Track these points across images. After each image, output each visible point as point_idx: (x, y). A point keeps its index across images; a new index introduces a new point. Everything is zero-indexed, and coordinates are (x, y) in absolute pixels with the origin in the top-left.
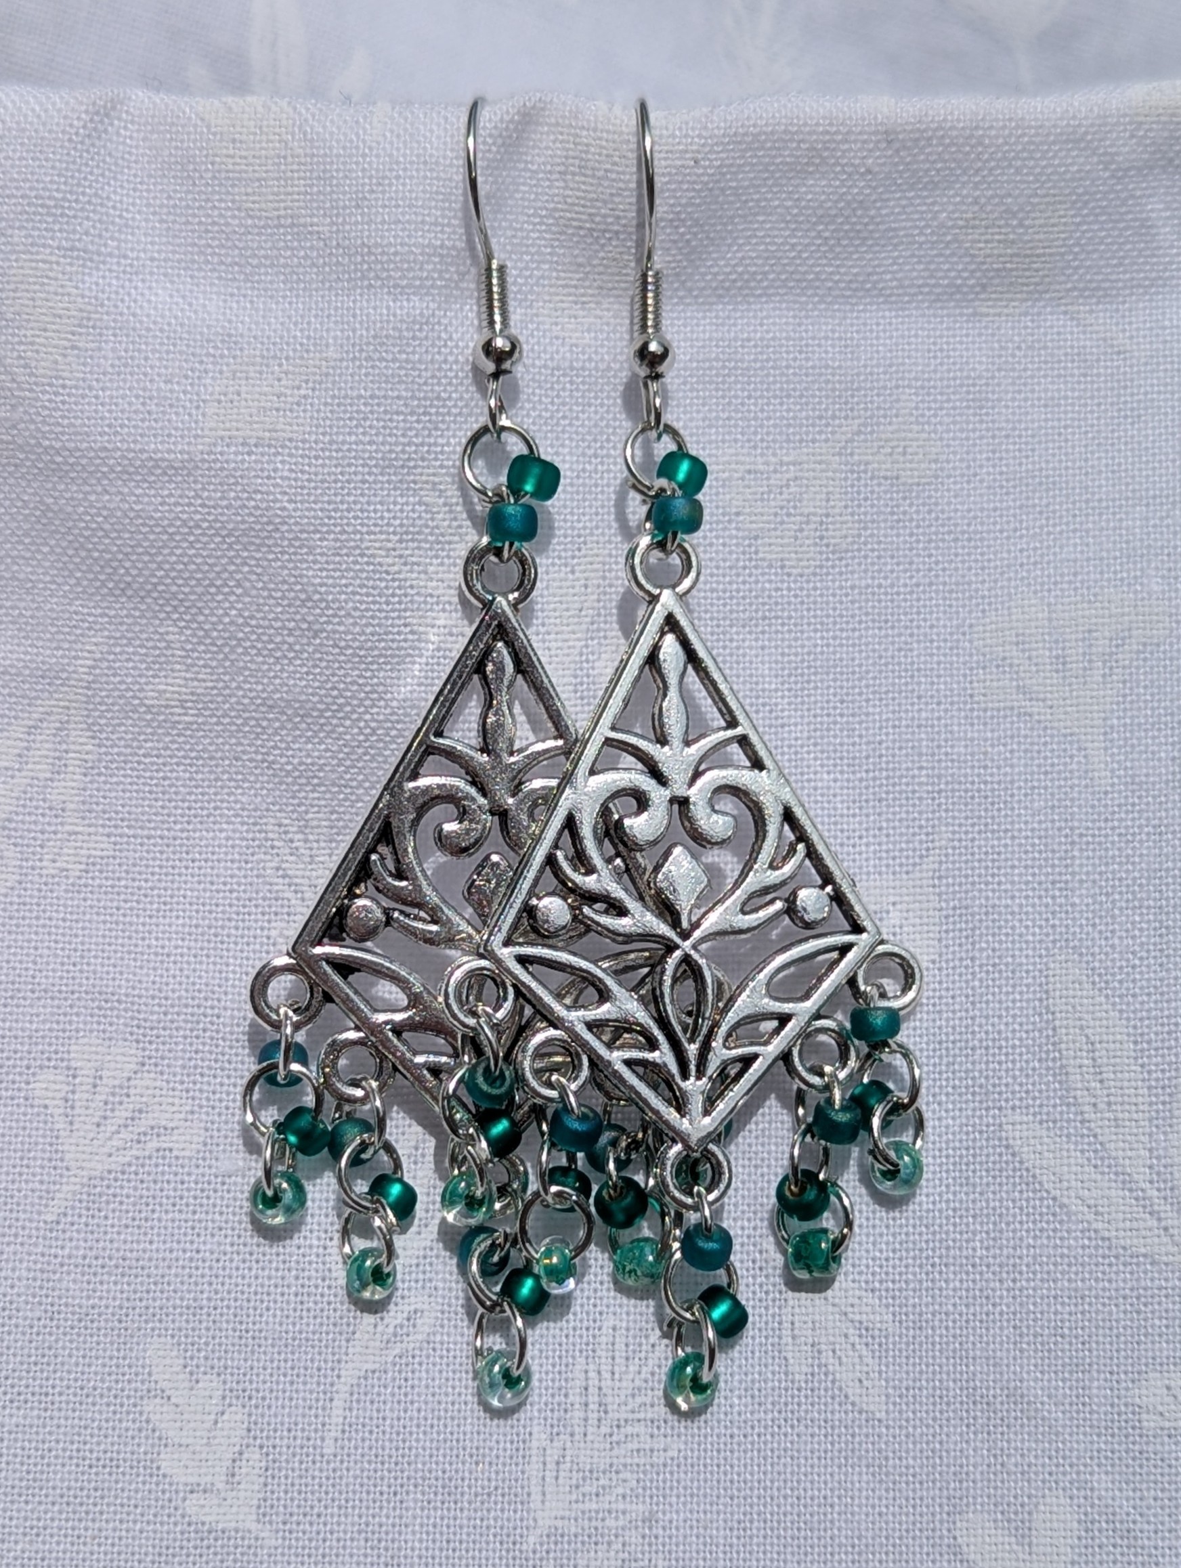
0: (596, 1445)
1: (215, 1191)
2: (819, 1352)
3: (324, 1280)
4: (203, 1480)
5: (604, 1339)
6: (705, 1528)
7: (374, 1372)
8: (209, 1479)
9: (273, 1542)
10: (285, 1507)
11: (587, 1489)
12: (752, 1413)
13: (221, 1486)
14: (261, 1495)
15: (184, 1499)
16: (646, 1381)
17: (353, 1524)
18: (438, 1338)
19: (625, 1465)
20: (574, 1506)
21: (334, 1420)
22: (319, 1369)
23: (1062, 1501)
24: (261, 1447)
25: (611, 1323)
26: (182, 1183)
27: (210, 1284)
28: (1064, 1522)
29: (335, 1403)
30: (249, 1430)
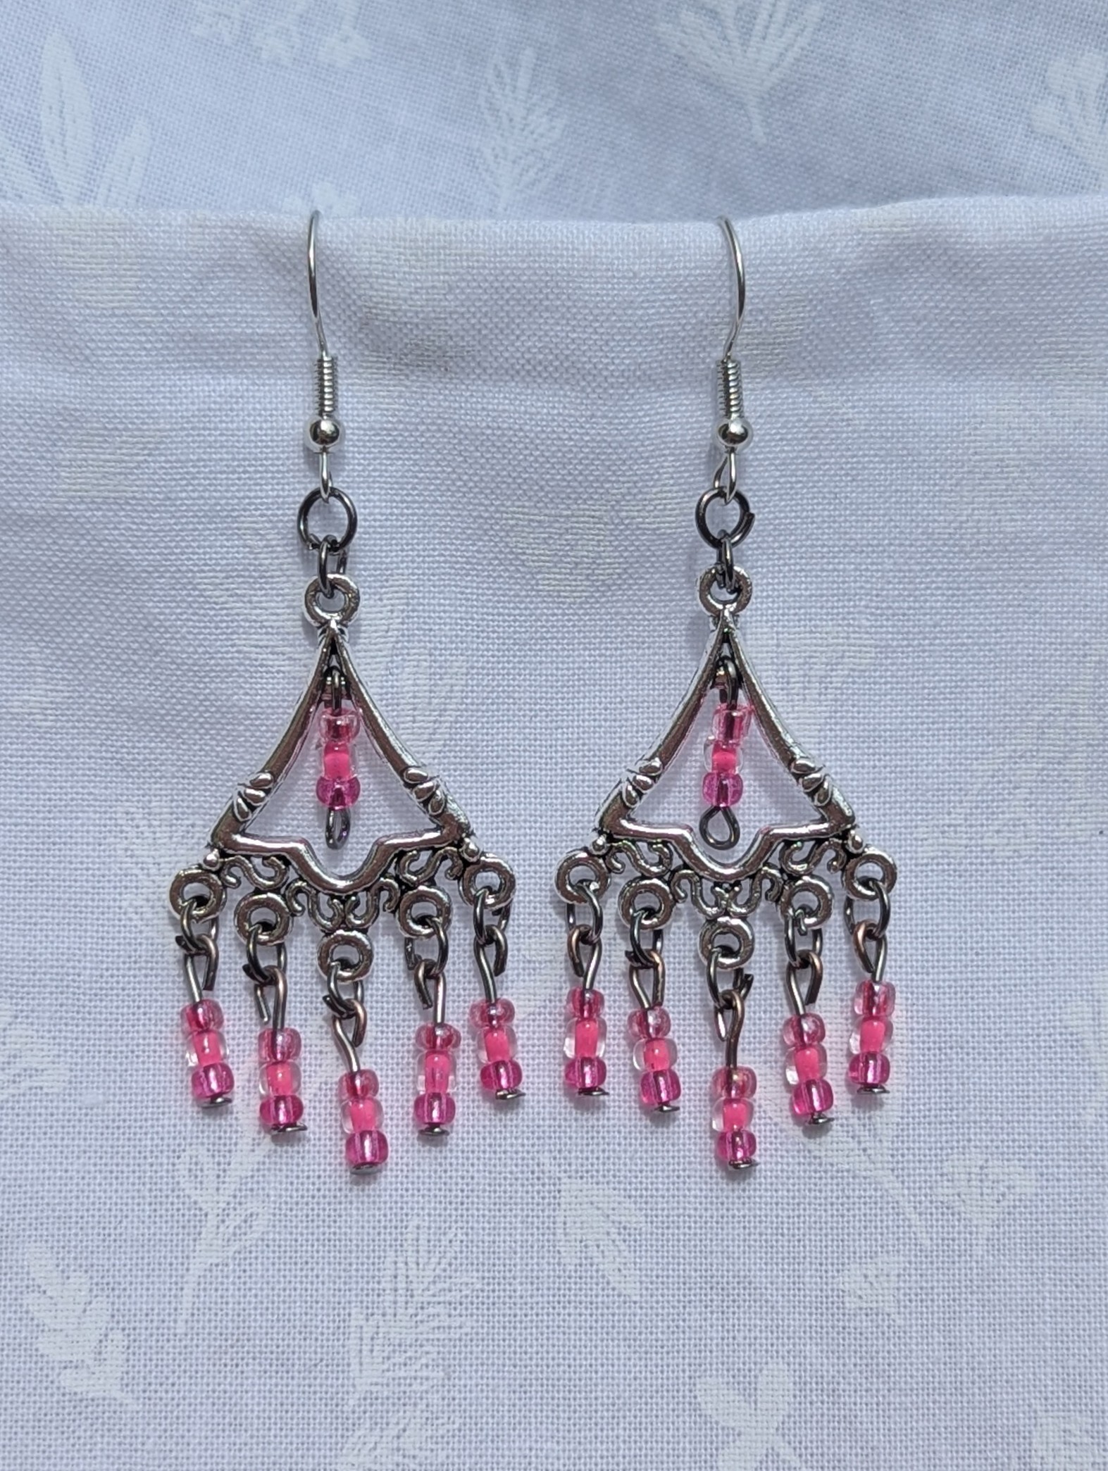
0: (403, 1324)
1: (80, 1121)
2: (586, 1246)
3: (173, 1191)
4: (74, 1358)
5: (409, 1236)
6: (493, 1391)
7: (217, 1265)
8: (80, 1357)
9: (136, 1408)
10: (145, 1378)
11: (397, 1360)
12: (532, 1296)
13: (90, 1362)
14: (125, 1369)
15: (59, 1374)
16: (445, 1270)
17: (202, 1392)
18: (271, 1236)
19: (428, 1340)
20: (387, 1374)
21: (185, 1305)
22: (171, 1264)
23: (781, 1366)
24: (124, 1329)
25: (415, 1223)
26: (52, 1115)
27: (78, 1197)
28: (783, 1383)
29: (185, 1291)
30: (113, 1316)
